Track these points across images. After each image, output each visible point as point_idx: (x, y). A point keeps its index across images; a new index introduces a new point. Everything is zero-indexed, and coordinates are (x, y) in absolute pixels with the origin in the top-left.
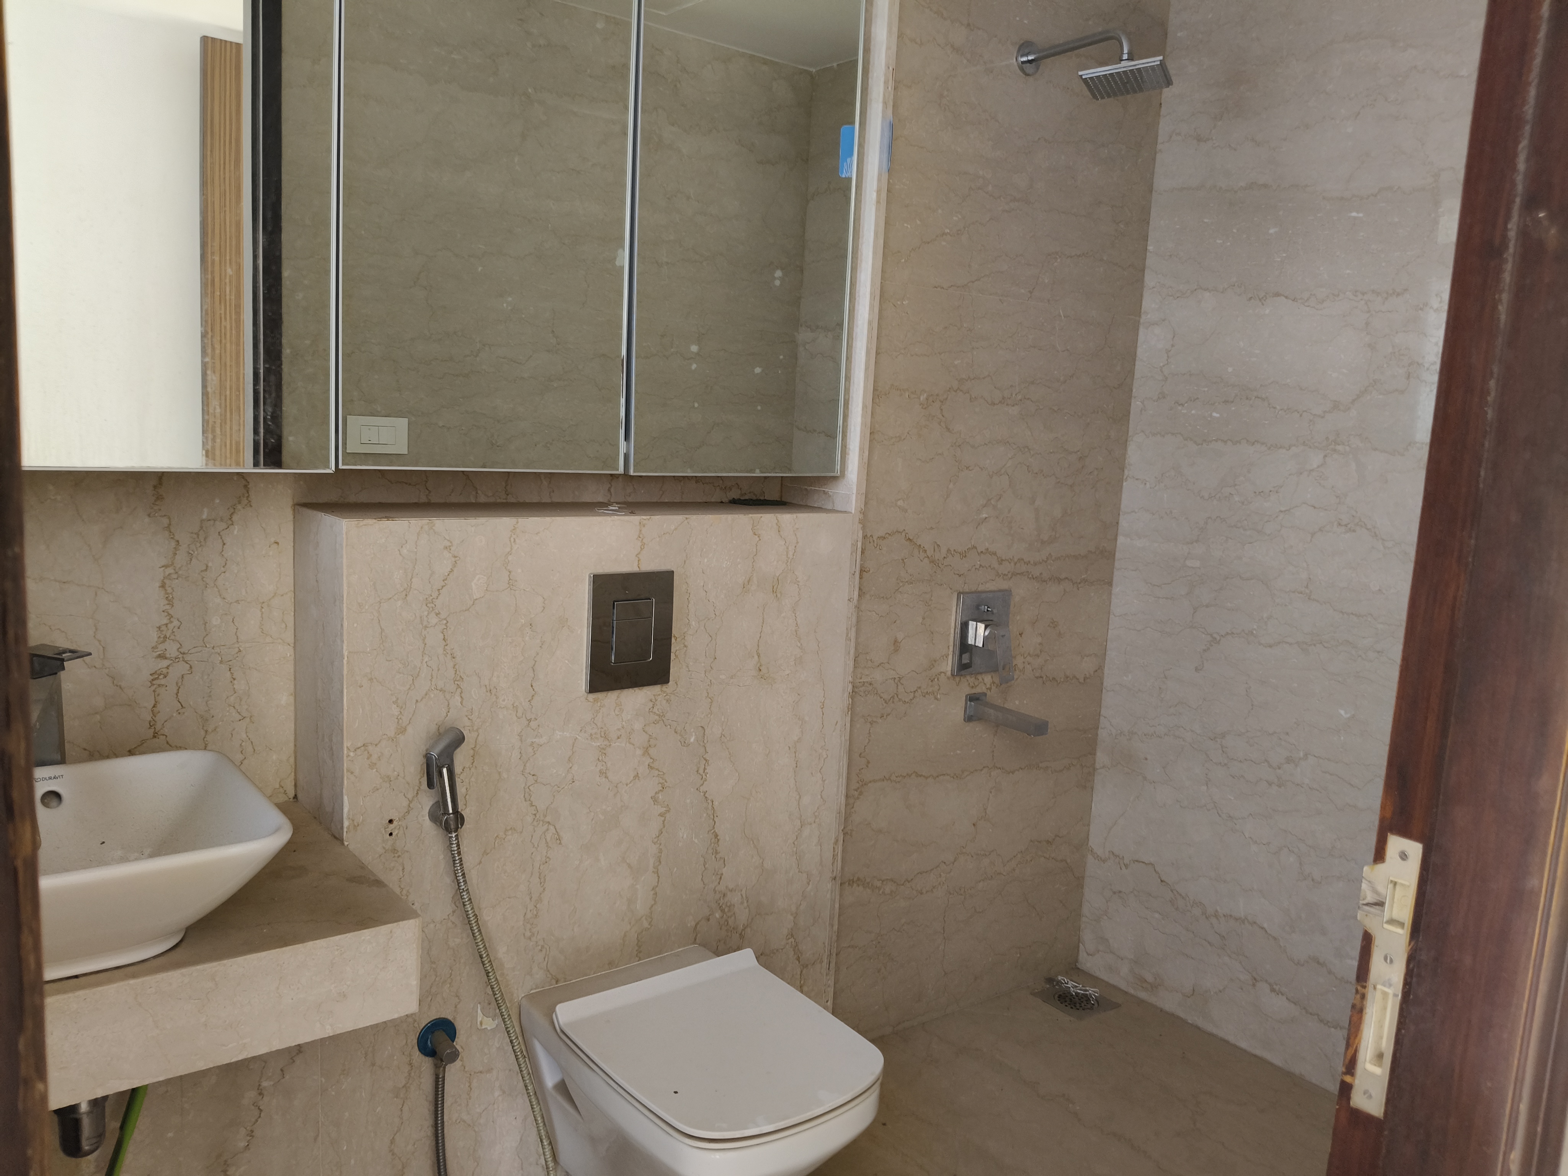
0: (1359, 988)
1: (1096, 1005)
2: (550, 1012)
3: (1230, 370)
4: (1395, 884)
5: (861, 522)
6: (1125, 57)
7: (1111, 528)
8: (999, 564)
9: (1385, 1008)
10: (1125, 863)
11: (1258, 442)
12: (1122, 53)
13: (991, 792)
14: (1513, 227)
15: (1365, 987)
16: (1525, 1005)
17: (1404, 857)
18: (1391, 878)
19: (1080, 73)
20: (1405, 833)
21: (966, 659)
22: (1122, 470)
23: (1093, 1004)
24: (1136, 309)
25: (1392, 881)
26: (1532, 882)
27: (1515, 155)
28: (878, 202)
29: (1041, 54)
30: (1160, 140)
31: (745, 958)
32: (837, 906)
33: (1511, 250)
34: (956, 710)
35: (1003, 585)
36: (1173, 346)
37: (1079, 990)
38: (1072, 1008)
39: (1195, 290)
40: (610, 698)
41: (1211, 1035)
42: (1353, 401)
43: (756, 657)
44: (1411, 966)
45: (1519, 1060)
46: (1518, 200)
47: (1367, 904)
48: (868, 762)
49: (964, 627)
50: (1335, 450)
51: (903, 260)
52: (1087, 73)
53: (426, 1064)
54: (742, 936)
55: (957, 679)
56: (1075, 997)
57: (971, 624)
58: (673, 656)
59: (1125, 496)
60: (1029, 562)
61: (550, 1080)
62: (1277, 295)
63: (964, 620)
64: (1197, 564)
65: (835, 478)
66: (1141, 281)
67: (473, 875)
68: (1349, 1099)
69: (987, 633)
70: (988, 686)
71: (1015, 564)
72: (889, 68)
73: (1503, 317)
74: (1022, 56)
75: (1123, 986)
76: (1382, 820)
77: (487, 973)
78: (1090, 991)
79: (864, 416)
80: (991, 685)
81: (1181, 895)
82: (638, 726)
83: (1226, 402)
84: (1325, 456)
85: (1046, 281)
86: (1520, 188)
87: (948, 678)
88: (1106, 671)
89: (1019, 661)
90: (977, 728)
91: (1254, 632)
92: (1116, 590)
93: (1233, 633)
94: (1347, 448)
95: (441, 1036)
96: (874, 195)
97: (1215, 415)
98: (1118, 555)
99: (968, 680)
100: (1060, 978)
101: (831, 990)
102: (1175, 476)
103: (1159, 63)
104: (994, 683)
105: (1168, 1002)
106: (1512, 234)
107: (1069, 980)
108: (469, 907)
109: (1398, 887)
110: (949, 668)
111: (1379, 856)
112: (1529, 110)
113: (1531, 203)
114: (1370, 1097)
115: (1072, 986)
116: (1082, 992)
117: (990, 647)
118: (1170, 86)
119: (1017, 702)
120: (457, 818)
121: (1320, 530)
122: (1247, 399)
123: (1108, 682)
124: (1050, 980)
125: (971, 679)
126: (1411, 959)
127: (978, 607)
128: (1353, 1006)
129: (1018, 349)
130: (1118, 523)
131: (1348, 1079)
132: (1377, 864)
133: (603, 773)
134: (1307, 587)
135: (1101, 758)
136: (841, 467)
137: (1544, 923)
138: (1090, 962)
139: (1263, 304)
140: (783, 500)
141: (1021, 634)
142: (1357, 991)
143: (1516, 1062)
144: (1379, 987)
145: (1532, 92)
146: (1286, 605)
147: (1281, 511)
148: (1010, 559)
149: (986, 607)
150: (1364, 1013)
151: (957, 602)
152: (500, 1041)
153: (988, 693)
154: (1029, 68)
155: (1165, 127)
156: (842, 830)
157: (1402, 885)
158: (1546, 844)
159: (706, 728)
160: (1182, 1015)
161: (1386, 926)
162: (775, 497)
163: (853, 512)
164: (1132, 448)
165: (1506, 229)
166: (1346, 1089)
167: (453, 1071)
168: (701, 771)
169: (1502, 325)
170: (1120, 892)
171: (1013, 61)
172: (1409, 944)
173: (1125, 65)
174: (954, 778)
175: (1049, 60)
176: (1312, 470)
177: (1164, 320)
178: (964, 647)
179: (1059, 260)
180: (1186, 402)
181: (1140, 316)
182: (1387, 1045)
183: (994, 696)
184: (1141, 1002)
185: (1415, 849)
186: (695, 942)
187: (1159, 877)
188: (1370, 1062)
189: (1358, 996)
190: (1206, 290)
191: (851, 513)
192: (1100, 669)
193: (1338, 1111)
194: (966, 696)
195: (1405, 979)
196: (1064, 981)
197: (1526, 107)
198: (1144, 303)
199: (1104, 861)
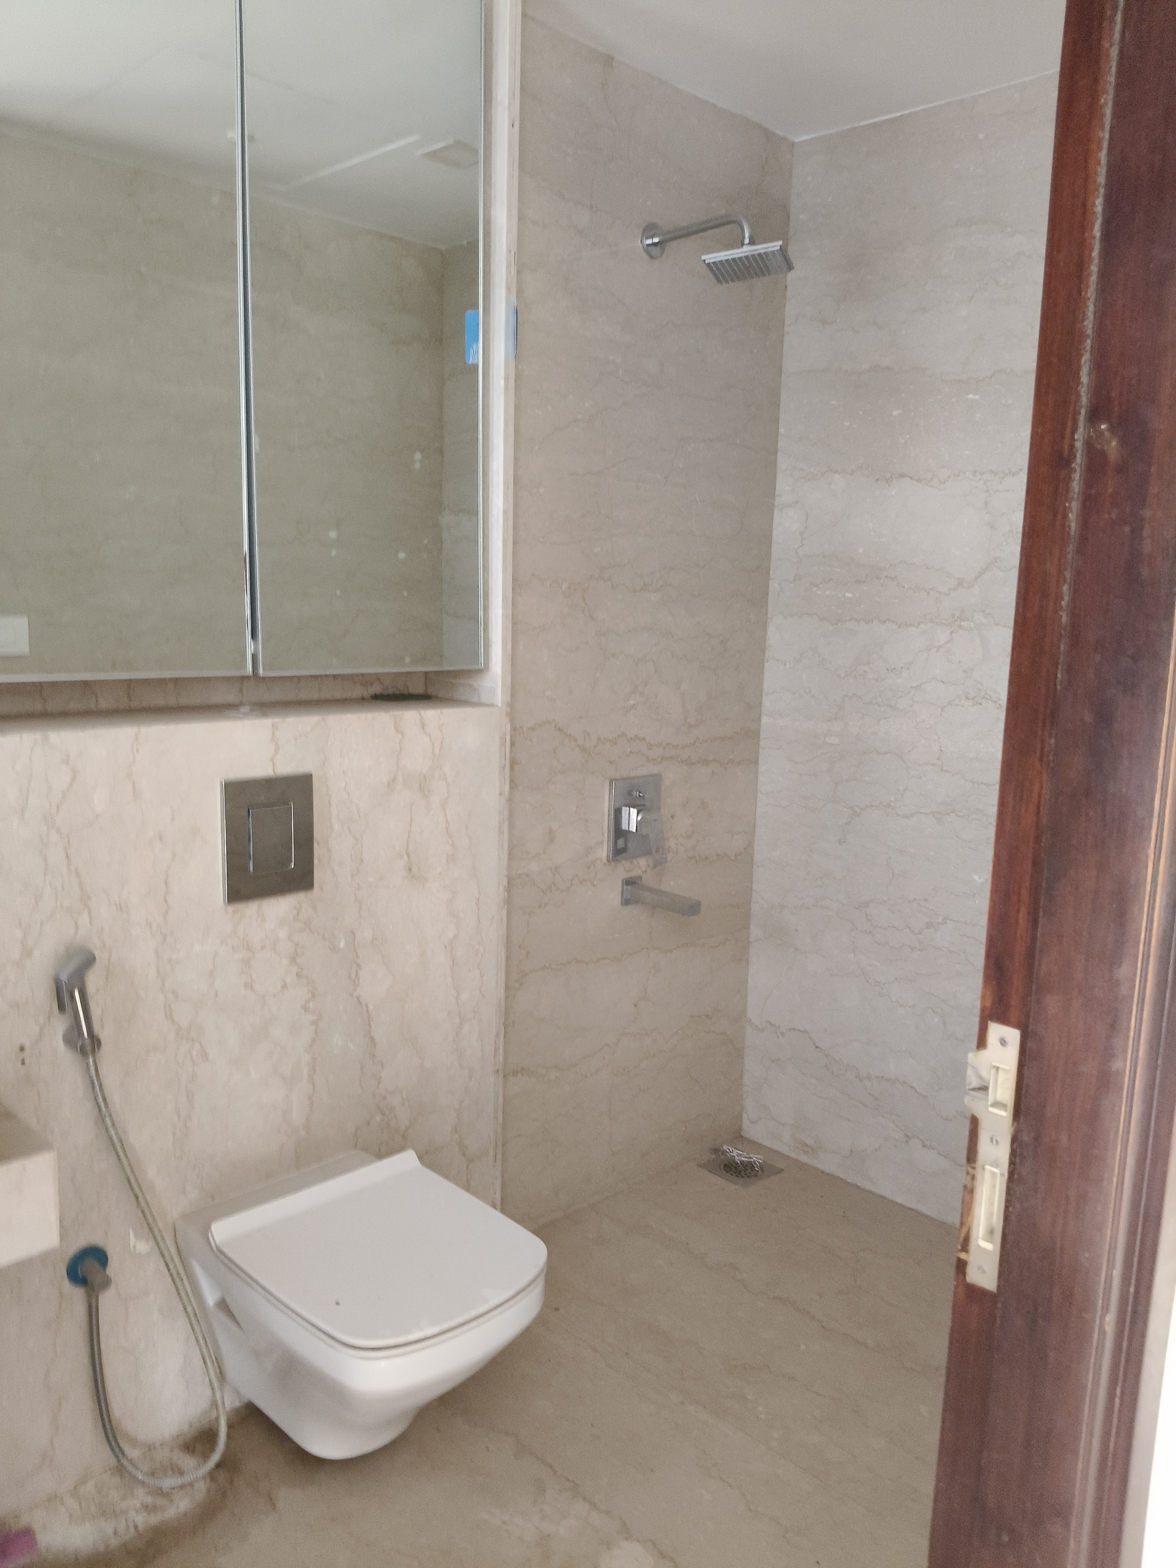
0: (970, 1170)
1: (760, 1172)
2: (206, 1231)
3: (861, 550)
4: (998, 1069)
5: (508, 714)
6: (747, 241)
7: (754, 709)
8: (648, 749)
9: (994, 1186)
10: (782, 1032)
11: (889, 620)
12: (744, 238)
13: (650, 972)
14: (1080, 436)
15: (974, 1168)
16: (1115, 1180)
17: (1004, 1043)
18: (994, 1064)
19: (703, 257)
20: (1003, 1019)
21: (621, 843)
22: (763, 651)
23: (757, 1171)
24: (771, 492)
25: (994, 1067)
26: (1116, 1065)
27: (1079, 368)
28: (506, 389)
29: (666, 237)
30: (787, 322)
31: (407, 1160)
32: (501, 1099)
33: (1078, 460)
34: (613, 895)
35: (654, 769)
36: (806, 528)
37: (744, 1157)
38: (737, 1177)
39: (825, 472)
40: (251, 909)
41: (870, 1192)
42: (976, 578)
43: (406, 857)
44: (1015, 1146)
45: (1112, 1231)
46: (1083, 411)
47: (973, 1089)
48: (528, 953)
49: (618, 813)
50: (960, 627)
51: (537, 448)
52: (710, 258)
53: (78, 1294)
54: (404, 1137)
55: (613, 864)
56: (740, 1165)
57: (625, 810)
58: (316, 861)
59: (767, 676)
60: (678, 746)
61: (211, 1298)
62: (902, 476)
63: (617, 806)
64: (836, 740)
65: (479, 671)
66: (774, 463)
67: (116, 1098)
68: (964, 1274)
69: (639, 818)
70: (644, 869)
71: (664, 748)
72: (510, 252)
73: (1073, 525)
74: (647, 238)
75: (785, 1151)
76: (983, 1010)
77: (137, 1198)
78: (754, 1158)
79: (504, 607)
80: (646, 868)
81: (835, 1060)
82: (282, 934)
83: (858, 582)
84: (952, 633)
85: (681, 466)
86: (1084, 400)
87: (604, 864)
88: (756, 847)
89: (672, 843)
90: (634, 910)
91: (892, 804)
92: (762, 768)
93: (872, 806)
94: (972, 625)
95: (91, 1263)
96: (502, 382)
97: (848, 595)
98: (762, 735)
99: (623, 865)
100: (725, 1147)
101: (498, 1183)
102: (813, 655)
103: (779, 248)
104: (648, 865)
105: (829, 1164)
106: (1079, 445)
107: (734, 1149)
108: (112, 1132)
109: (1000, 1072)
110: (605, 855)
111: (982, 1043)
112: (1089, 325)
113: (1094, 416)
114: (984, 1272)
115: (738, 1155)
116: (747, 1160)
117: (644, 831)
118: (792, 271)
119: (672, 883)
120: (93, 1042)
121: (950, 704)
122: (877, 578)
123: (758, 857)
124: (716, 1151)
125: (626, 864)
126: (1015, 1139)
127: (630, 793)
128: (965, 1187)
129: (656, 536)
130: (761, 703)
131: (963, 1256)
132: (980, 1050)
133: (249, 986)
134: (939, 759)
135: (755, 931)
136: (484, 660)
137: (1129, 1101)
138: (753, 1131)
139: (890, 486)
140: (429, 692)
141: (672, 817)
142: (968, 1173)
143: (1109, 1233)
144: (988, 1167)
145: (1091, 308)
146: (920, 777)
147: (912, 687)
148: (659, 743)
149: (638, 793)
150: (974, 1193)
151: (610, 789)
152: (155, 1265)
153: (644, 876)
154: (655, 251)
155: (791, 310)
156: (504, 1024)
157: (1004, 1069)
158: (1128, 1028)
159: (356, 932)
160: (842, 1175)
161: (991, 1109)
162: (419, 689)
163: (500, 705)
164: (771, 630)
165: (1073, 439)
166: (961, 1266)
167: (107, 1300)
168: (353, 976)
169: (1072, 533)
170: (778, 1060)
171: (638, 244)
172: (1013, 1125)
173: (747, 250)
174: (613, 961)
175: (674, 243)
176: (940, 647)
177: (797, 502)
178: (619, 833)
179: (693, 445)
180: (821, 584)
181: (774, 499)
182: (998, 1222)
183: (649, 879)
184: (803, 1166)
185: (1013, 1035)
186: (356, 1146)
187: (814, 1044)
188: (983, 1239)
189: (969, 1177)
190: (836, 472)
191: (497, 706)
192: (750, 846)
193: (956, 1287)
194: (623, 881)
195: (1010, 1159)
196: (729, 1150)
197: (1085, 323)
198: (777, 486)
199: (762, 1031)
